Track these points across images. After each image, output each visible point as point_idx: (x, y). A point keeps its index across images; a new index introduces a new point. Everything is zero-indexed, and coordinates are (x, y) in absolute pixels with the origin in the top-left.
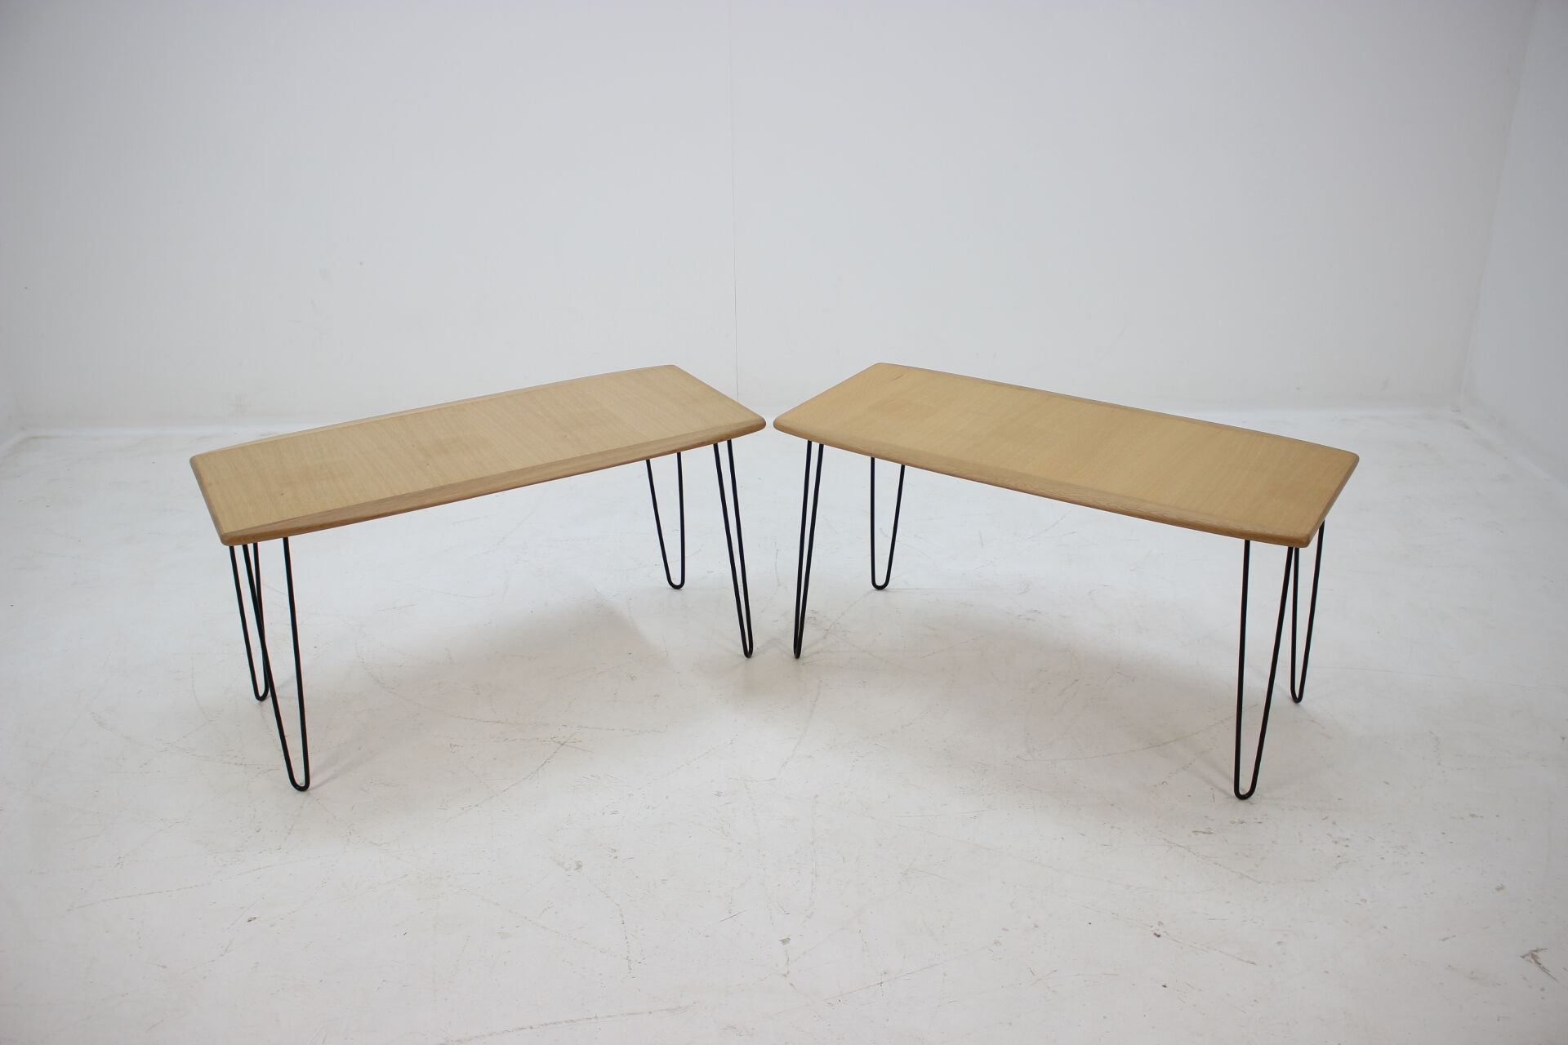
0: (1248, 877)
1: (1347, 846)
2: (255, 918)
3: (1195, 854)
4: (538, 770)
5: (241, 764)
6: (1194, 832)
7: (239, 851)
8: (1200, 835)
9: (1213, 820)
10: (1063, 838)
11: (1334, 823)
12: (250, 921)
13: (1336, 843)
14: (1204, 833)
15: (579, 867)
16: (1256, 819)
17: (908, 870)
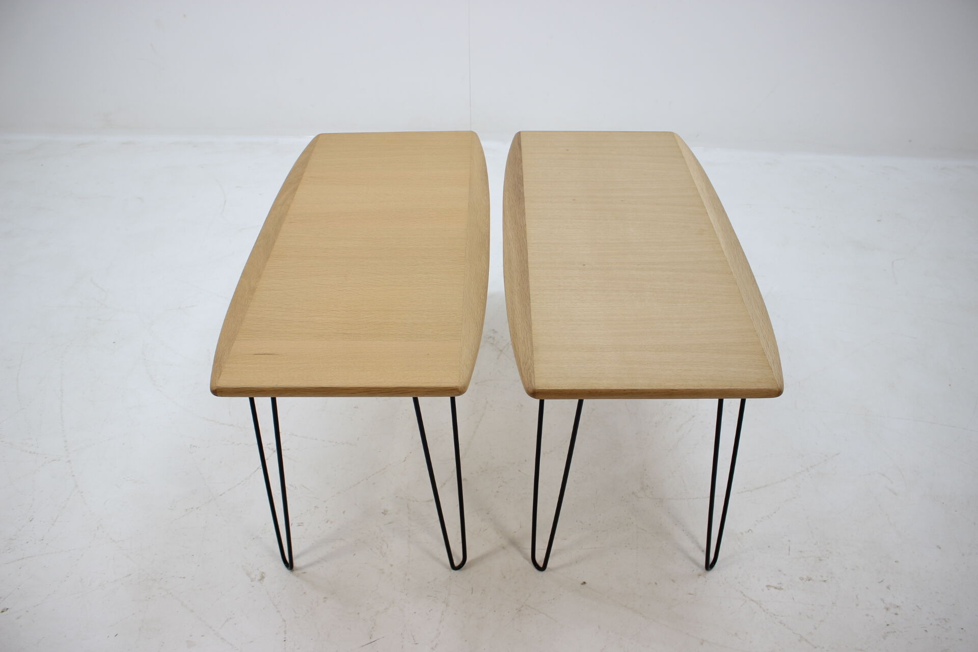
0: (806, 640)
1: (896, 614)
2: (7, 609)
3: (764, 611)
4: (250, 476)
5: (35, 453)
6: (768, 586)
7: (12, 539)
8: (772, 590)
9: (785, 575)
10: (656, 584)
11: (888, 588)
12: (2, 612)
13: (887, 609)
14: (776, 588)
15: (262, 578)
16: (822, 577)
17: (522, 606)
